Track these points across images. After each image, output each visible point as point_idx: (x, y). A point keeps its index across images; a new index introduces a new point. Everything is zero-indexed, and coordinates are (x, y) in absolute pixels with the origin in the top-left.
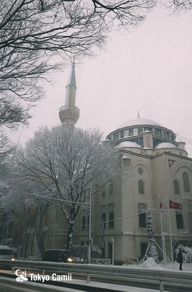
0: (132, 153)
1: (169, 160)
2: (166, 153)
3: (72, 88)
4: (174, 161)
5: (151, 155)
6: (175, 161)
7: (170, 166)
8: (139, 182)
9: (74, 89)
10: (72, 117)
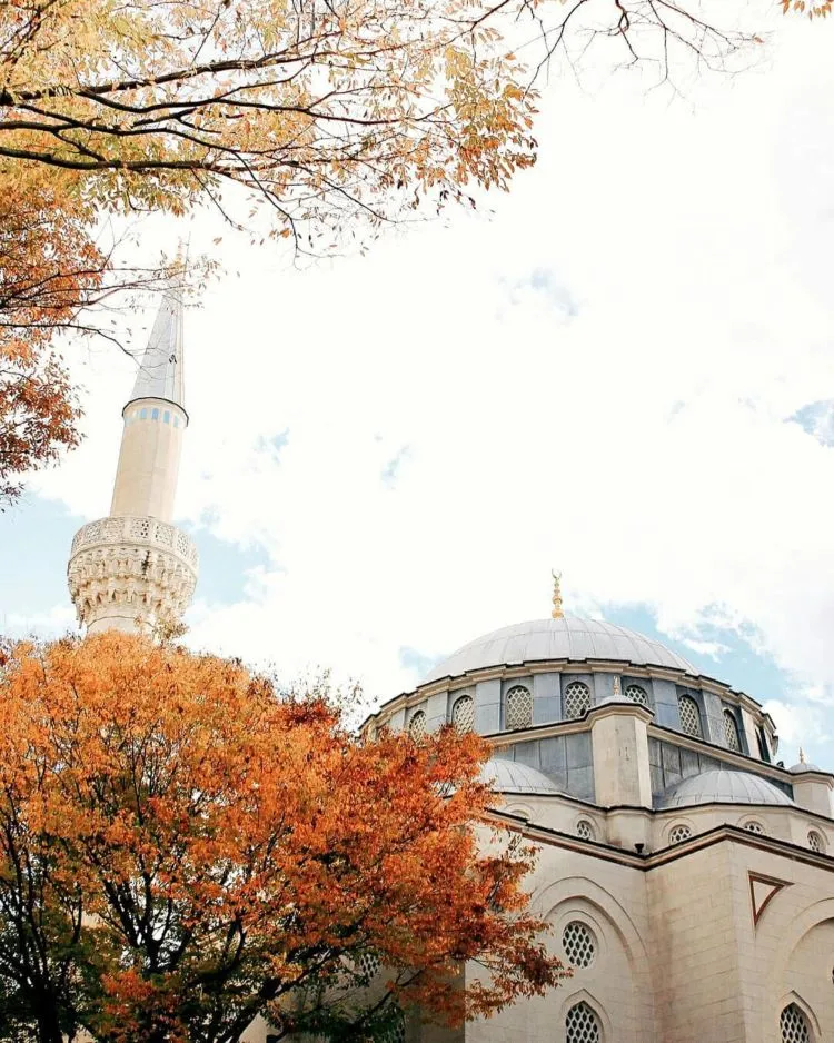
0: (532, 832)
1: (752, 879)
2: (731, 833)
3: (162, 418)
4: (779, 885)
5: (639, 846)
6: (790, 884)
7: (757, 917)
8: (570, 1014)
9: (172, 421)
10: (153, 592)
